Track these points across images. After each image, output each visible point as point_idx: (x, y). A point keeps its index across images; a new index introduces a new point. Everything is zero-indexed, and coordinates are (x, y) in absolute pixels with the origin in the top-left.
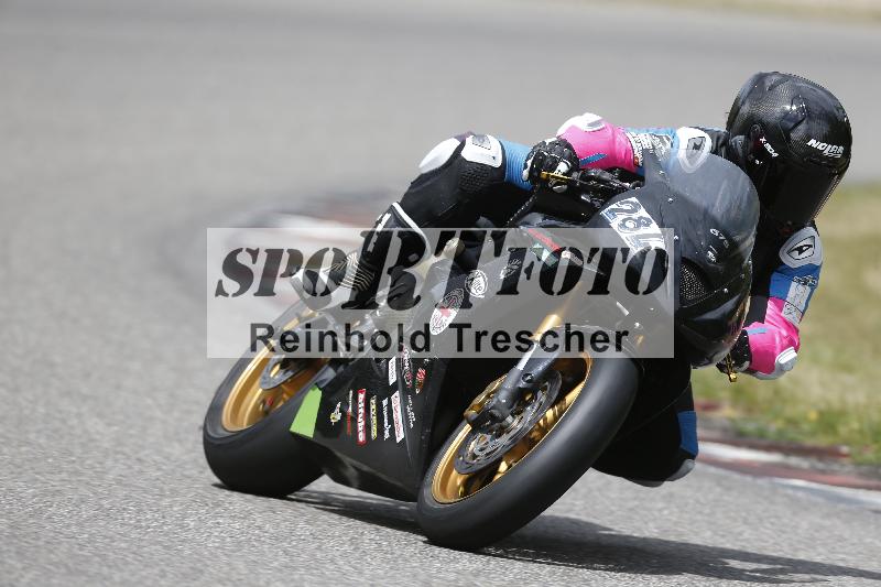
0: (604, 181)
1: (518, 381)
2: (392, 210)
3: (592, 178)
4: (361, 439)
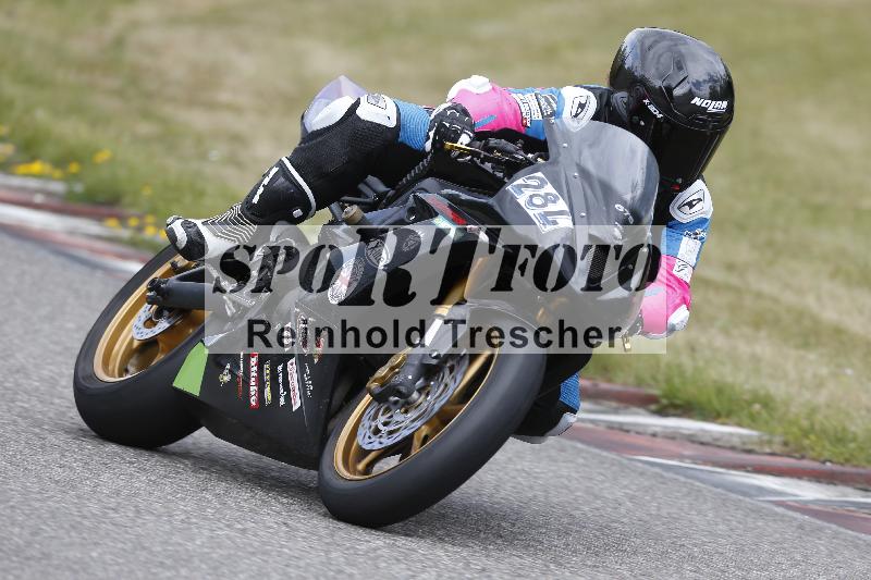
0: (508, 154)
1: (424, 357)
2: (279, 163)
4: (254, 403)
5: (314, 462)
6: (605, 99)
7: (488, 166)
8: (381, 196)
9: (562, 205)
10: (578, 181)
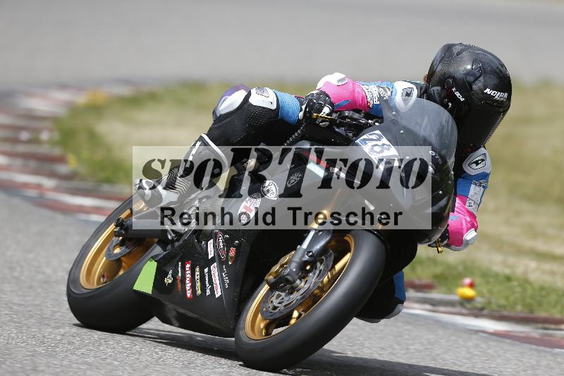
0: (355, 120)
1: (303, 256)
2: (201, 139)
3: (347, 117)
4: (189, 295)
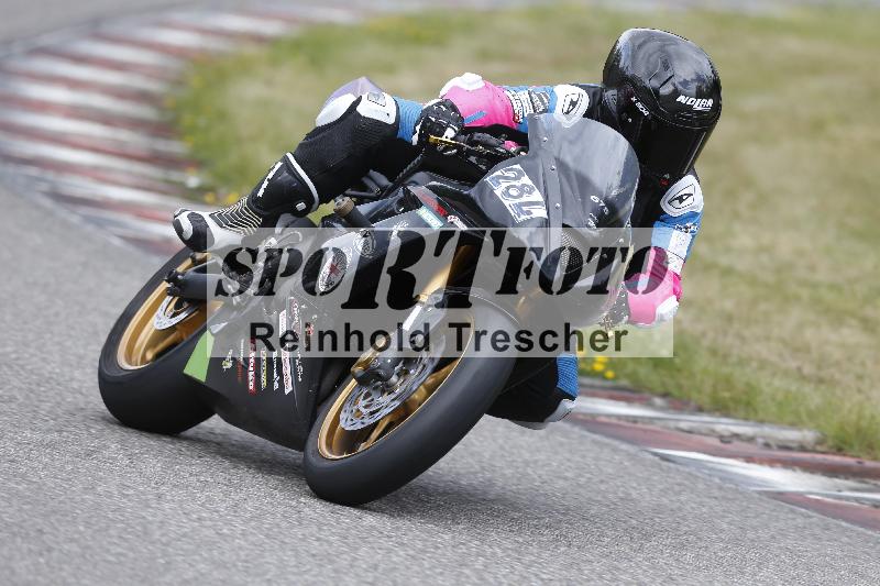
0: (490, 147)
2: (285, 158)
3: (479, 142)
4: (251, 388)
5: (300, 443)
6: (598, 98)
7: (473, 159)
8: (383, 189)
9: (537, 196)
10: (555, 173)
